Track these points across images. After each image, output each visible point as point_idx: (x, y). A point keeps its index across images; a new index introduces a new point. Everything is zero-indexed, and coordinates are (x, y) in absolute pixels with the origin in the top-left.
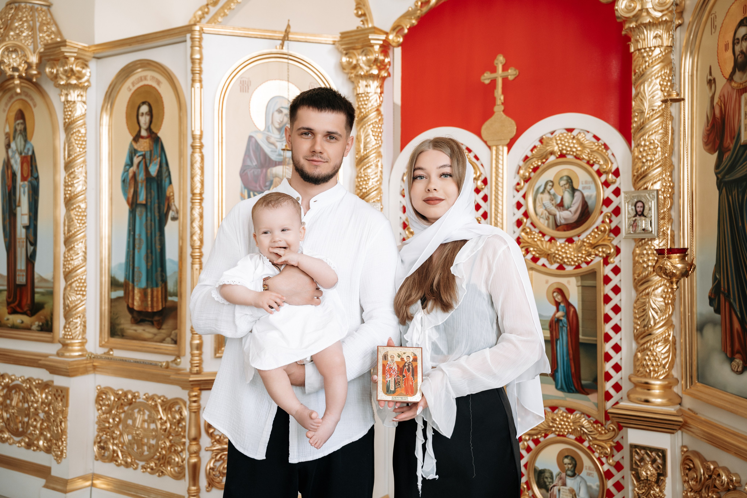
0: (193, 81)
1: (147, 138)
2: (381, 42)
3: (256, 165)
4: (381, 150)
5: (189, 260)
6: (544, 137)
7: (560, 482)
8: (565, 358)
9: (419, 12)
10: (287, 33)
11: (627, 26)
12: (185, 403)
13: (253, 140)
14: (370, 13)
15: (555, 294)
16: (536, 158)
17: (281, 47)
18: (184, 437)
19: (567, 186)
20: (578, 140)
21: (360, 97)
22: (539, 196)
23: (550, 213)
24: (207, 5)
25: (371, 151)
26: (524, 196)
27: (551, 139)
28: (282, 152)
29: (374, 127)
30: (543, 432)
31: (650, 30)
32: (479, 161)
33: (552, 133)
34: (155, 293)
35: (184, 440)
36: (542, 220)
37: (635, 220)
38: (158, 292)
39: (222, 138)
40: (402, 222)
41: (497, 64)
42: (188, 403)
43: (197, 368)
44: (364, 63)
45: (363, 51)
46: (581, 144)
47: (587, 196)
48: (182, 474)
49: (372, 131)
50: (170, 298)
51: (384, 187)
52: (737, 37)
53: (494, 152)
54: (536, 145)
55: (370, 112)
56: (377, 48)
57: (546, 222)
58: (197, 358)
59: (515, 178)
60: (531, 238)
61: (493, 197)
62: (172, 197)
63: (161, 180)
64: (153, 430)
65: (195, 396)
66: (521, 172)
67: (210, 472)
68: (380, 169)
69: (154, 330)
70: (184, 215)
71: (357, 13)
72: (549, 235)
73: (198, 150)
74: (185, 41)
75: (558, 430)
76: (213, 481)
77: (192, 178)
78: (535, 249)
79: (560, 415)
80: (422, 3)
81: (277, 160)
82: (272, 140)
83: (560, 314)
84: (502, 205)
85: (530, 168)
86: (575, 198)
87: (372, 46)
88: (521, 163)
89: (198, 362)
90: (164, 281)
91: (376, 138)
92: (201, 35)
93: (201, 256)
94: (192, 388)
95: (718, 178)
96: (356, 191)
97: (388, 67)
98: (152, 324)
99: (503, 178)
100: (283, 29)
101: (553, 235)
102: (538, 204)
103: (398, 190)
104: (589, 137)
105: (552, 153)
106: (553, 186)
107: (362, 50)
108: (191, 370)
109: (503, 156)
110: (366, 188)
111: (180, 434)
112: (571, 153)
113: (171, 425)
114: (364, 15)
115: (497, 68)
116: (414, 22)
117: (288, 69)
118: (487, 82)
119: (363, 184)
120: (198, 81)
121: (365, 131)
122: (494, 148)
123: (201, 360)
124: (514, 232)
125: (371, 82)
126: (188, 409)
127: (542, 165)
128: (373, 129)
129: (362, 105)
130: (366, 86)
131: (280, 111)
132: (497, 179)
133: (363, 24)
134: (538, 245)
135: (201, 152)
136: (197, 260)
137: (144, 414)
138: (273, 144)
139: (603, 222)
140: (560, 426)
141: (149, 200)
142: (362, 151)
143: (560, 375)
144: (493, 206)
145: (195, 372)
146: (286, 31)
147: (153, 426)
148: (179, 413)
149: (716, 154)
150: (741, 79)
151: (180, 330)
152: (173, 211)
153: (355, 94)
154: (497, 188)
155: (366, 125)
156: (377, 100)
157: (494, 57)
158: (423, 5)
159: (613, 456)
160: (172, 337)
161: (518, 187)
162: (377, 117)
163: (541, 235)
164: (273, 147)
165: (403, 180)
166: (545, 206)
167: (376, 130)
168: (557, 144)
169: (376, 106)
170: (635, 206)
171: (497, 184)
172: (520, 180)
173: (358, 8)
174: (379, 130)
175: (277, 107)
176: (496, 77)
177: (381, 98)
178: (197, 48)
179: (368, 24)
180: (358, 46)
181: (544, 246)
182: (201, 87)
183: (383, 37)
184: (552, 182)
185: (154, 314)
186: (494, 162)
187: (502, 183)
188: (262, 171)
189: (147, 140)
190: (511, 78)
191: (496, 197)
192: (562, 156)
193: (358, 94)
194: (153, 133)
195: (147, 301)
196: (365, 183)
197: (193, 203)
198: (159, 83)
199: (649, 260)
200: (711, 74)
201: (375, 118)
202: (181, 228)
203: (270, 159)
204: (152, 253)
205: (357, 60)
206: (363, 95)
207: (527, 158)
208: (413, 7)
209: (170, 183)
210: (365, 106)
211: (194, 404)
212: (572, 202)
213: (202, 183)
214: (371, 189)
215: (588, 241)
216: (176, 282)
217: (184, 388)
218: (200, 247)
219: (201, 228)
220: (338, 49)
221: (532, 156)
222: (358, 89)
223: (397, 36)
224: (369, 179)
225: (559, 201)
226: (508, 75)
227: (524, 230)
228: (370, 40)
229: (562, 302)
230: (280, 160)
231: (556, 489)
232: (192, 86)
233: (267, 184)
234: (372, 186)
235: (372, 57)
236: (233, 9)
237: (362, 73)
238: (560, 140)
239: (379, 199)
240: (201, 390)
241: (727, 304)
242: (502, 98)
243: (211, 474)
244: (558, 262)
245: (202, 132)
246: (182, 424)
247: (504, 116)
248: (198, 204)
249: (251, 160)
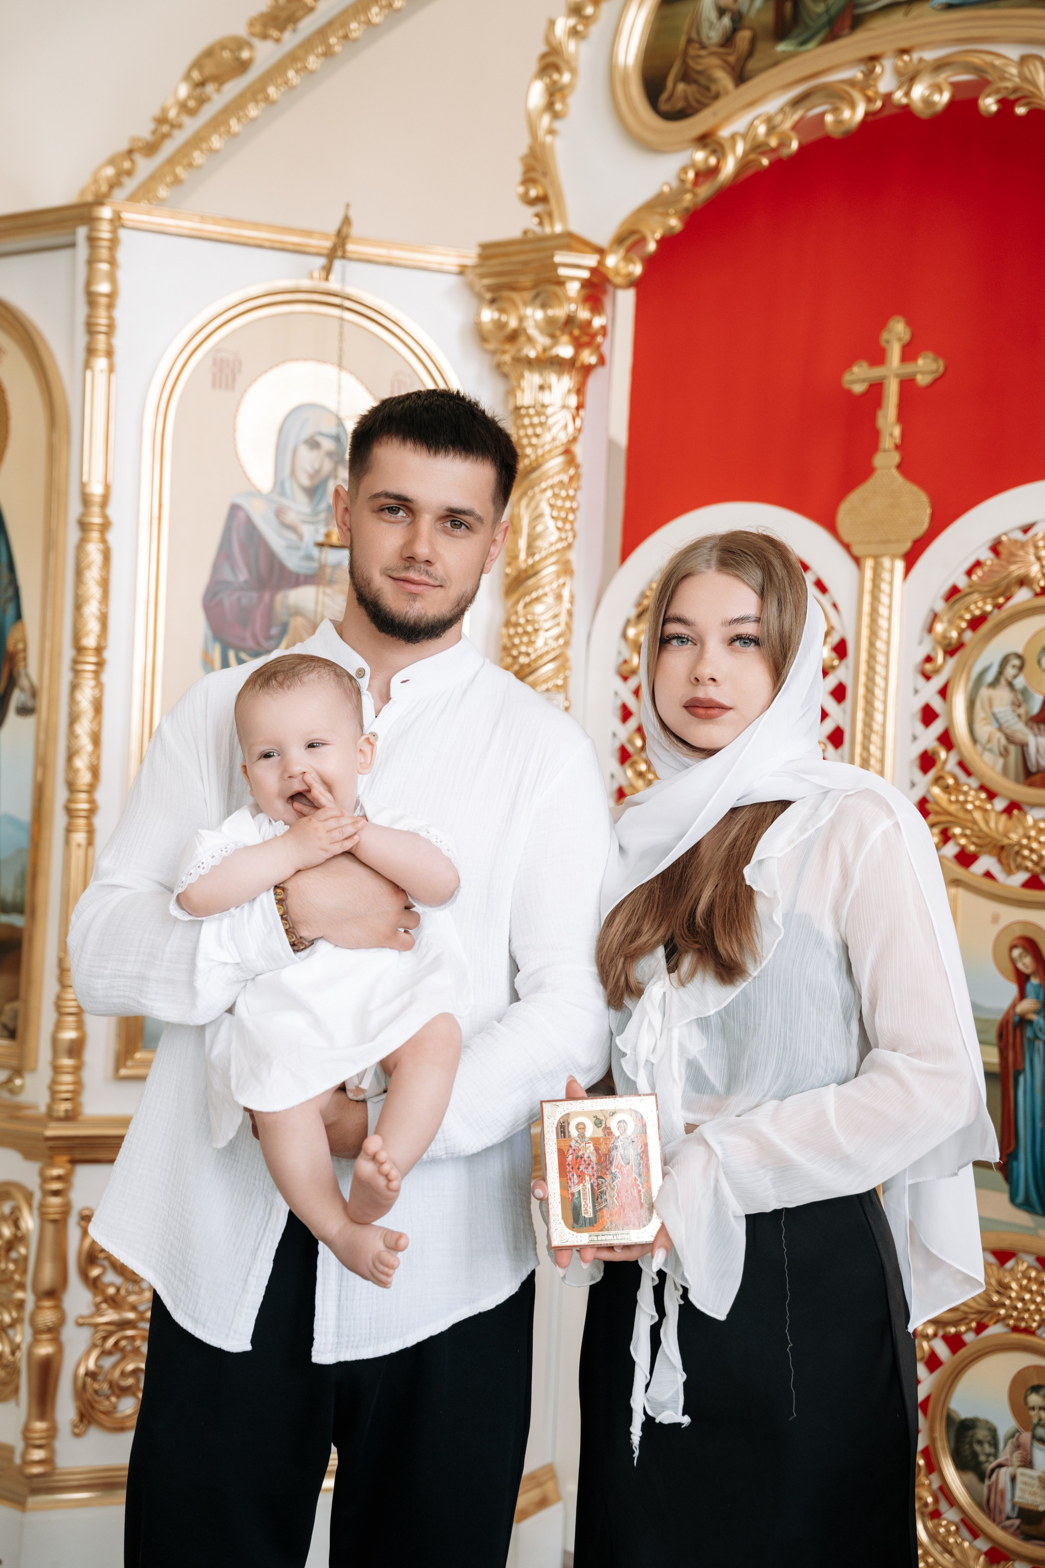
0: (91, 351)
2: (586, 274)
3: (246, 582)
4: (572, 556)
5: (59, 820)
6: (1004, 538)
7: (1016, 1457)
8: (1039, 1125)
9: (688, 197)
10: (342, 238)
12: (29, 1197)
13: (241, 515)
14: (559, 195)
15: (1016, 952)
16: (980, 592)
17: (323, 275)
18: (21, 1286)
21: (521, 417)
22: (984, 692)
23: (1010, 739)
24: (130, 152)
25: (544, 559)
26: (943, 692)
27: (1023, 545)
28: (315, 552)
29: (555, 496)
30: (972, 1316)
32: (827, 596)
33: (1026, 530)
35: (19, 1295)
36: (987, 756)
39: (160, 506)
40: (617, 745)
41: (888, 342)
42: (38, 1196)
43: (67, 1106)
44: (537, 325)
45: (537, 296)
48: (11, 1388)
49: (552, 506)
50: (3, 919)
51: (575, 653)
53: (869, 574)
54: (982, 558)
55: (547, 456)
56: (573, 288)
57: (1000, 761)
58: (67, 1078)
59: (920, 643)
60: (957, 801)
61: (861, 691)
62: (21, 655)
65: (59, 1178)
66: (939, 628)
67: (84, 1385)
68: (566, 605)
70: (53, 702)
71: (526, 193)
72: (1005, 797)
73: (95, 535)
74: (72, 245)
75: (1015, 1314)
76: (92, 1407)
77: (78, 607)
78: (968, 832)
79: (1019, 1275)
80: (697, 175)
81: (301, 571)
82: (291, 518)
83: (1027, 1005)
84: (885, 713)
85: (961, 618)
87: (560, 282)
88: (940, 606)
89: (70, 1087)
91: (560, 524)
92: (114, 231)
93: (92, 811)
94: (51, 1157)
96: (502, 660)
97: (599, 339)
99: (888, 643)
100: (332, 227)
101: (1016, 797)
102: (979, 713)
103: (611, 663)
105: (1023, 581)
106: (1021, 668)
107: (532, 293)
108: (50, 1108)
109: (891, 583)
110: (528, 654)
111: (11, 1279)
114: (543, 199)
115: (888, 353)
116: (675, 223)
117: (341, 334)
118: (859, 388)
119: (521, 642)
120: (101, 353)
121: (533, 504)
122: (869, 564)
123: (78, 1084)
124: (913, 785)
125: (553, 378)
126: (36, 1212)
127: (996, 611)
128: (552, 501)
129: (527, 436)
130: (541, 388)
131: (313, 444)
132: (872, 644)
133: (541, 223)
134: (975, 822)
135: (104, 541)
136: (82, 822)
138: (292, 528)
140: (1020, 1305)
142: (522, 556)
143: (1023, 1166)
144: (860, 715)
145: (62, 1114)
146: (339, 232)
148: (11, 1223)
151: (26, 1001)
152: (22, 690)
153: (511, 406)
154: (871, 668)
155: (537, 489)
156: (566, 426)
157: (882, 324)
158: (701, 179)
161: (928, 667)
162: (564, 470)
163: (983, 795)
164: (292, 536)
165: (624, 636)
166: (997, 720)
167: (559, 503)
169: (565, 441)
171: (872, 657)
172: (934, 649)
173: (528, 180)
174: (568, 504)
175: (306, 434)
176: (884, 377)
177: (578, 422)
178: (104, 267)
179: (552, 224)
180: (526, 280)
181: (992, 824)
182: (111, 369)
183: (591, 260)
184: (1019, 657)
186: (867, 598)
187: (887, 655)
188: (260, 598)
190: (923, 380)
191: (870, 691)
193: (517, 409)
196: (525, 639)
197: (76, 672)
201: (558, 473)
202: (42, 736)
203: (283, 568)
205: (521, 319)
206: (532, 411)
207: (954, 591)
208: (675, 184)
209: (19, 616)
210: (534, 441)
211: (55, 1201)
213: (104, 620)
214: (541, 656)
216: (23, 876)
217: (28, 1155)
218: (92, 788)
219: (96, 739)
220: (470, 286)
221: (970, 586)
222: (519, 394)
223: (627, 259)
224: (536, 631)
225: (1036, 708)
226: (915, 374)
227: (938, 780)
228: (555, 266)
229: (1034, 973)
230: (310, 572)
231: (1004, 1475)
232: (87, 365)
233: (274, 631)
234: (545, 649)
235: (559, 312)
236: (199, 167)
237: (532, 354)
239: (560, 682)
240: (74, 1162)
242: (897, 431)
243: (89, 1389)
244: (1027, 869)
245: (107, 487)
246: (19, 1253)
247: (900, 479)
248: (90, 675)
249: (233, 567)
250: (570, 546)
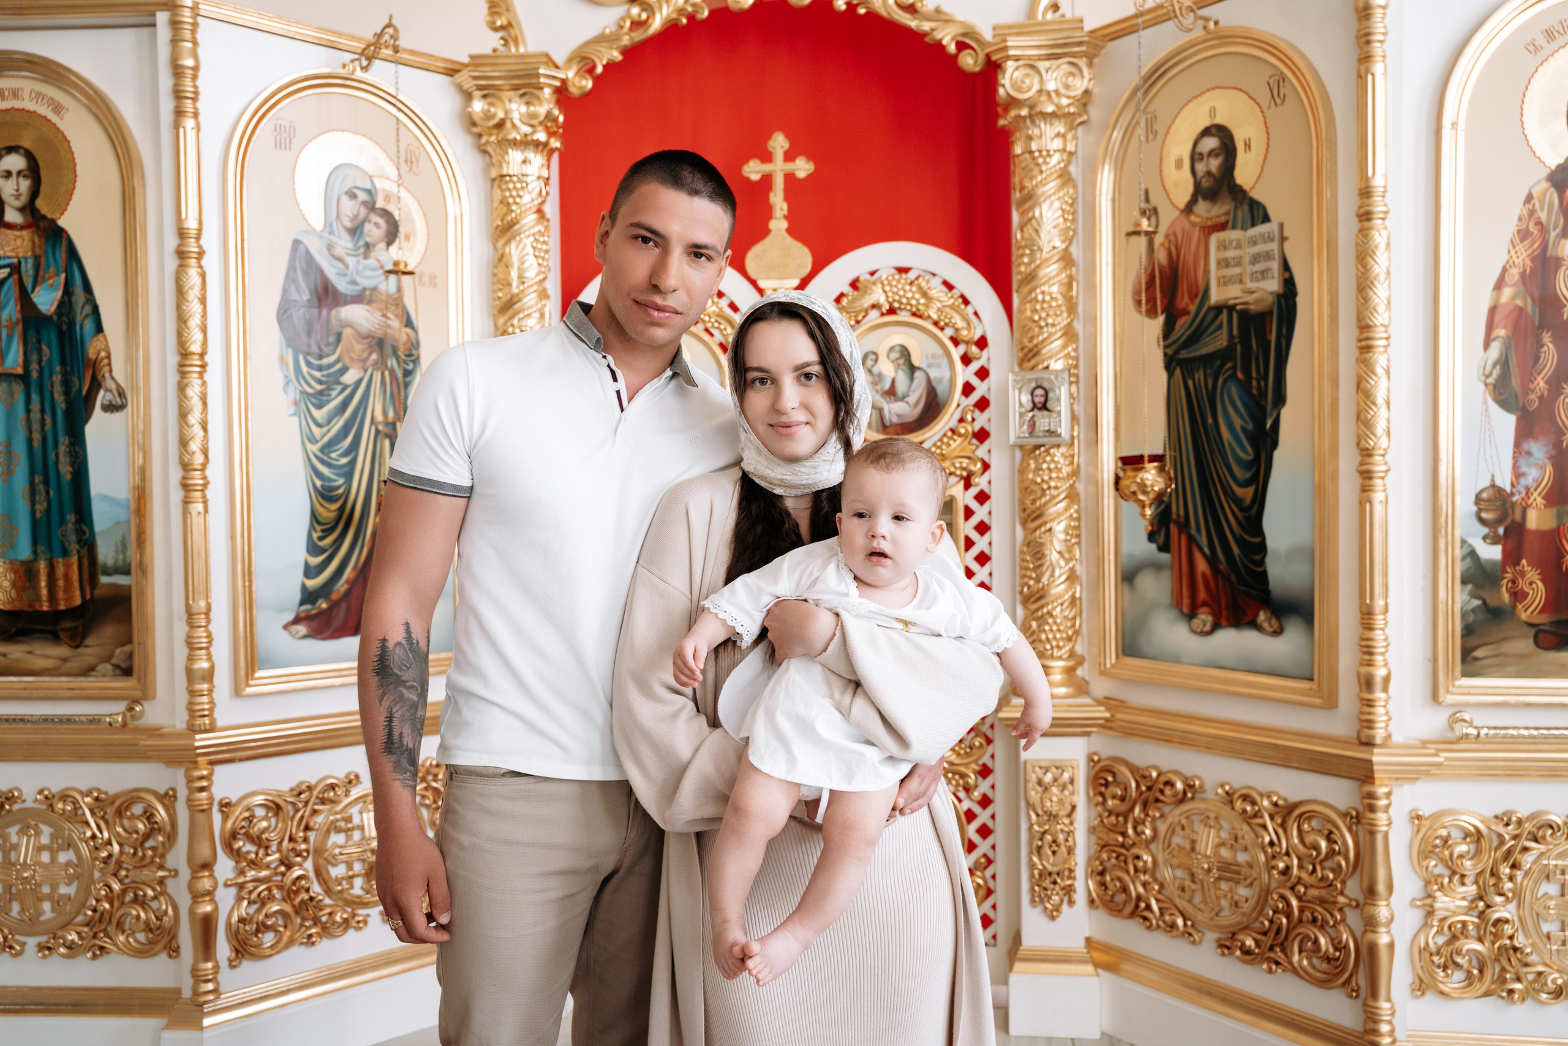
0: (179, 113)
1: (22, 228)
2: (558, 83)
3: (309, 301)
4: (547, 284)
6: (859, 279)
9: (626, 38)
11: (1013, 113)
13: (302, 248)
14: (520, 24)
19: (901, 361)
20: (920, 288)
21: (507, 183)
23: (872, 406)
25: (530, 286)
27: (875, 283)
29: (536, 240)
31: (1051, 124)
33: (872, 274)
34: (60, 570)
37: (1033, 416)
38: (70, 568)
41: (773, 148)
43: (205, 721)
44: (520, 117)
46: (925, 294)
47: (936, 378)
49: (534, 248)
50: (104, 579)
52: (1199, 149)
54: (845, 291)
55: (525, 213)
56: (547, 93)
58: (202, 700)
62: (105, 362)
63: (72, 324)
64: (69, 864)
65: (202, 778)
67: (237, 929)
69: (62, 651)
71: (493, 22)
73: (193, 262)
74: (152, 25)
76: (246, 944)
80: (632, 23)
81: (348, 292)
82: (339, 251)
86: (916, 382)
87: (540, 87)
89: (205, 706)
90: (88, 544)
91: (540, 261)
92: (194, 18)
93: (205, 485)
95: (1165, 355)
98: (55, 637)
100: (366, 30)
104: (936, 282)
105: (875, 306)
106: (877, 361)
107: (518, 93)
108: (191, 724)
112: (908, 307)
113: (121, 845)
114: (508, 28)
115: (774, 155)
116: (617, 56)
118: (755, 177)
120: (189, 114)
121: (521, 246)
123: (212, 702)
125: (531, 155)
127: (858, 325)
128: (535, 244)
129: (512, 196)
131: (352, 196)
133: (507, 45)
135: (200, 266)
136: (197, 494)
137: (38, 833)
138: (339, 259)
139: (961, 420)
141: (34, 367)
142: (515, 284)
145: (201, 728)
146: (380, 34)
147: (63, 857)
148: (145, 819)
149: (1161, 319)
150: (1209, 212)
151: (143, 644)
152: (108, 390)
155: (523, 236)
156: (541, 191)
157: (769, 137)
158: (636, 27)
159: (976, 786)
160: (114, 661)
162: (539, 223)
164: (340, 265)
167: (539, 246)
168: (885, 292)
169: (540, 201)
170: (1032, 394)
173: (493, 13)
174: (545, 247)
175: (346, 188)
176: (773, 172)
177: (548, 189)
178: (189, 45)
179: (514, 46)
182: (198, 127)
184: (876, 354)
185: (57, 616)
188: (320, 314)
189: (25, 233)
190: (801, 174)
192: (892, 311)
193: (503, 177)
194: (44, 217)
195: (36, 589)
197: (183, 374)
198: (58, 109)
199: (1051, 478)
200: (1147, 200)
201: (536, 224)
203: (335, 291)
204: (46, 482)
205: (507, 112)
206: (515, 179)
208: (614, 28)
209: (99, 329)
210: (518, 200)
211: (200, 795)
212: (910, 387)
213: (204, 330)
215: (938, 451)
216: (124, 544)
217: (171, 764)
218: (204, 467)
219: (204, 427)
222: (505, 165)
223: (581, 75)
225: (887, 386)
226: (794, 170)
228: (538, 76)
230: (355, 293)
232: (179, 124)
233: (332, 339)
235: (538, 110)
237: (516, 138)
238: (890, 284)
240: (212, 763)
241: (1183, 538)
242: (785, 206)
243: (241, 932)
245: (200, 222)
246: (157, 841)
247: (789, 239)
248: (196, 375)
249: (298, 291)
250: (544, 279)
